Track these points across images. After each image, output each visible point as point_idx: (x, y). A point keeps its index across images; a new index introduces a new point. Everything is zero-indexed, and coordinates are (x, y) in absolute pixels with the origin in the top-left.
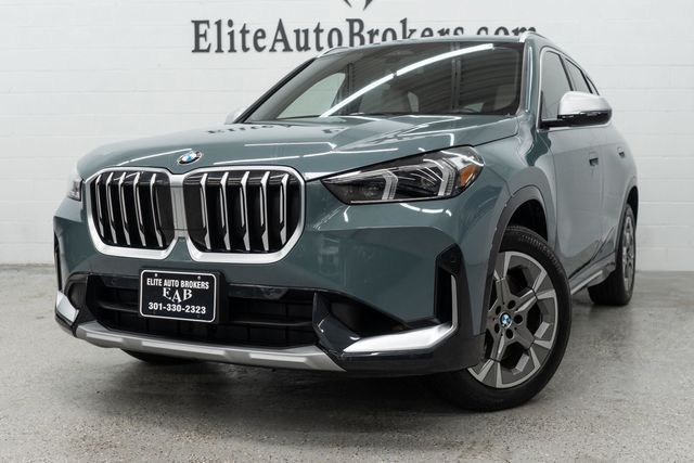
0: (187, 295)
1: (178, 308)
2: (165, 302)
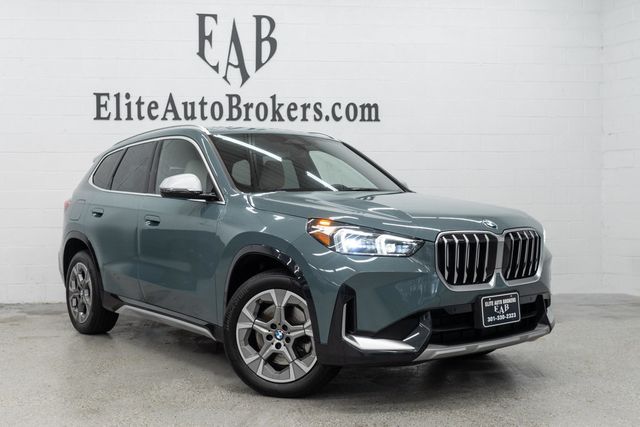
0: (507, 307)
1: (503, 317)
2: (496, 315)
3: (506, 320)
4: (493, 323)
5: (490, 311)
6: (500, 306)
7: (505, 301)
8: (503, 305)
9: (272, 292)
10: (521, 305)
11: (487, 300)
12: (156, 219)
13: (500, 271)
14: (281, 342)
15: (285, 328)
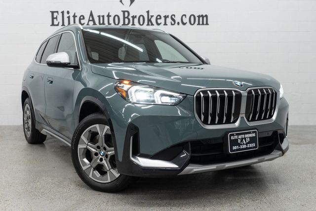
0: (248, 140)
1: (245, 146)
2: (239, 145)
3: (247, 148)
4: (237, 150)
5: (235, 142)
6: (242, 139)
7: (247, 136)
8: (245, 139)
9: (97, 126)
10: (259, 138)
11: (233, 135)
12: (51, 80)
13: (244, 116)
14: (103, 157)
15: (105, 149)
